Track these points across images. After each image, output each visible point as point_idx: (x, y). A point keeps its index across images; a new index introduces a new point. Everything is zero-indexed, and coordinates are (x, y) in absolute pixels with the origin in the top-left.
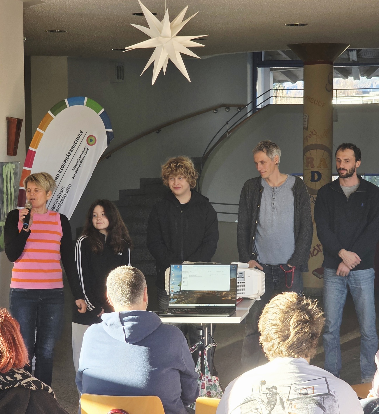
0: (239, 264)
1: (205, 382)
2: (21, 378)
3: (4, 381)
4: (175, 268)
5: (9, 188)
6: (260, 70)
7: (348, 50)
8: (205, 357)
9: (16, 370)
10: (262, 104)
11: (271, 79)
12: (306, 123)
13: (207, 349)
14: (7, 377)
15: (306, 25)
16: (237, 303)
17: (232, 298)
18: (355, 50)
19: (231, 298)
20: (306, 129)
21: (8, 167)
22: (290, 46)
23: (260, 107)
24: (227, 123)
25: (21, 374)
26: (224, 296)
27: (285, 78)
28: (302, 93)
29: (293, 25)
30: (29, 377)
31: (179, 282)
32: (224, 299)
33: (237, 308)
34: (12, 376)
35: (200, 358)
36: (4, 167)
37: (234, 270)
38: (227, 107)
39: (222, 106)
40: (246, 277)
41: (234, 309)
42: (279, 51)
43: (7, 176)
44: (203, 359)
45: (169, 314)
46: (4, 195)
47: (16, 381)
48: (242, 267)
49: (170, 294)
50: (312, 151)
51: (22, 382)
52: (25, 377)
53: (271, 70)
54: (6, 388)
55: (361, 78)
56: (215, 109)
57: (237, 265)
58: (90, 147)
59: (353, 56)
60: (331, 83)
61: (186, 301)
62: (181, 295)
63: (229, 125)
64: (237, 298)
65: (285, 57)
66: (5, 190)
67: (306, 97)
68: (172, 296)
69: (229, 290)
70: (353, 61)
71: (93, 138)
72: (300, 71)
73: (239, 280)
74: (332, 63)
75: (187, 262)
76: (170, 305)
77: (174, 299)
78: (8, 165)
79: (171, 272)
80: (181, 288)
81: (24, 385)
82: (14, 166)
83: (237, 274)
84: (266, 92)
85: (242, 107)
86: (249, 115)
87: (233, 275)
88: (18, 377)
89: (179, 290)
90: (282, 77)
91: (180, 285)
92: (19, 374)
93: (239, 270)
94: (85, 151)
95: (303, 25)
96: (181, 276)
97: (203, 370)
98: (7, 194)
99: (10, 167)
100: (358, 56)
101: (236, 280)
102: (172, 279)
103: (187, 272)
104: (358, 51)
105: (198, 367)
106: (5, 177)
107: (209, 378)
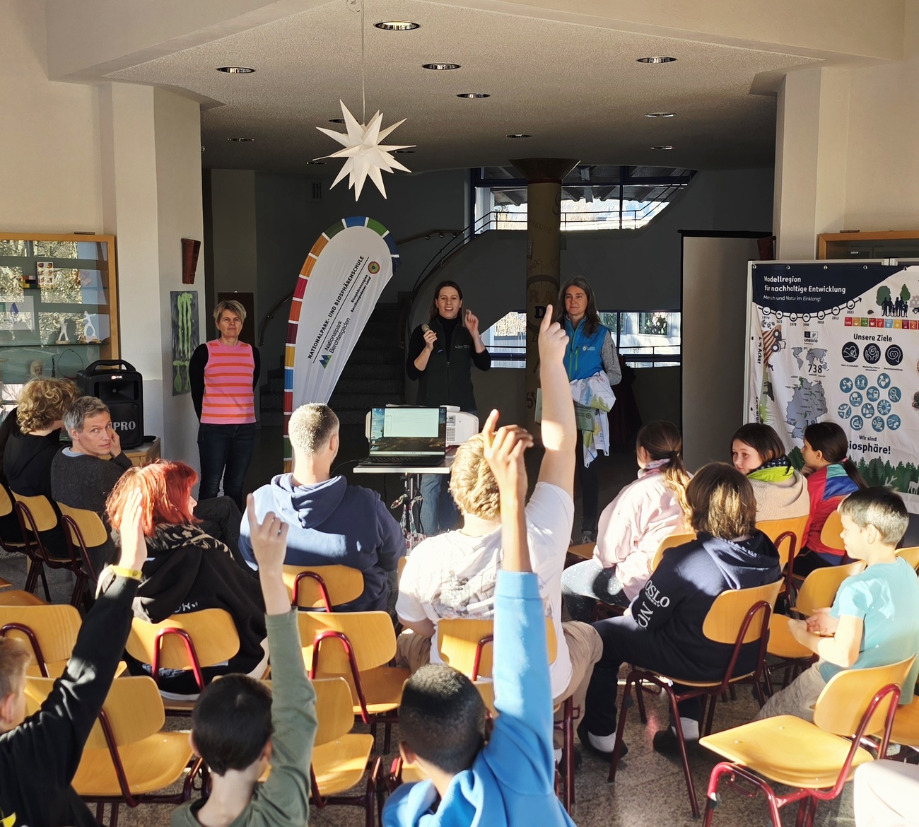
0: (448, 407)
1: (410, 541)
2: (191, 536)
3: (170, 539)
4: (377, 412)
5: (185, 322)
6: (479, 191)
7: (579, 167)
8: (411, 512)
9: (184, 527)
10: (482, 229)
11: (492, 201)
12: (530, 251)
13: (413, 503)
14: (175, 535)
15: (530, 136)
16: (447, 451)
17: (441, 445)
18: (587, 167)
19: (439, 445)
20: (530, 257)
21: (184, 297)
22: (512, 161)
23: (479, 232)
24: (441, 252)
25: (191, 531)
26: (432, 443)
27: (508, 200)
28: (525, 217)
29: (514, 136)
30: (200, 534)
31: (381, 428)
32: (431, 446)
33: (447, 457)
34: (179, 534)
35: (404, 513)
36: (179, 296)
37: (443, 415)
38: (441, 232)
39: (435, 231)
40: (457, 422)
41: (443, 457)
42: (500, 168)
43: (182, 307)
44: (408, 515)
45: (369, 463)
46: (180, 330)
47: (184, 539)
48: (452, 411)
49: (371, 441)
50: (536, 283)
51: (192, 541)
52: (195, 534)
53: (492, 190)
54: (173, 547)
55: (594, 200)
56: (428, 234)
57: (446, 408)
58: (371, 276)
59: (586, 174)
60: (559, 206)
61: (389, 449)
62: (384, 442)
63: (443, 254)
64: (447, 446)
65: (508, 175)
66: (180, 324)
67: (529, 222)
68: (374, 442)
69: (437, 436)
70: (585, 180)
71: (375, 265)
72: (523, 191)
73: (449, 426)
74: (559, 182)
75: (391, 405)
76: (371, 453)
77: (375, 446)
78: (183, 294)
79: (372, 418)
80: (383, 434)
81: (194, 543)
82: (191, 297)
83: (446, 419)
84: (486, 215)
85: (458, 233)
86: (466, 242)
87: (442, 419)
88: (187, 534)
89: (381, 436)
90: (504, 199)
91: (382, 431)
92: (188, 530)
93: (449, 415)
94: (366, 280)
95: (527, 136)
96: (383, 421)
97: (407, 526)
98: (183, 329)
99: (186, 297)
100: (591, 174)
101: (445, 425)
102: (374, 423)
103: (391, 416)
104: (591, 169)
105: (403, 524)
106: (180, 309)
107: (415, 536)
